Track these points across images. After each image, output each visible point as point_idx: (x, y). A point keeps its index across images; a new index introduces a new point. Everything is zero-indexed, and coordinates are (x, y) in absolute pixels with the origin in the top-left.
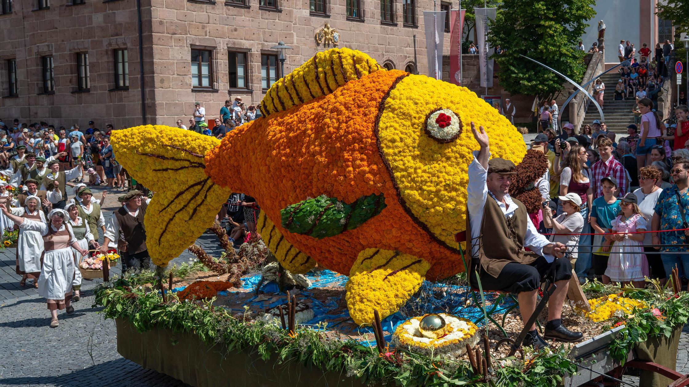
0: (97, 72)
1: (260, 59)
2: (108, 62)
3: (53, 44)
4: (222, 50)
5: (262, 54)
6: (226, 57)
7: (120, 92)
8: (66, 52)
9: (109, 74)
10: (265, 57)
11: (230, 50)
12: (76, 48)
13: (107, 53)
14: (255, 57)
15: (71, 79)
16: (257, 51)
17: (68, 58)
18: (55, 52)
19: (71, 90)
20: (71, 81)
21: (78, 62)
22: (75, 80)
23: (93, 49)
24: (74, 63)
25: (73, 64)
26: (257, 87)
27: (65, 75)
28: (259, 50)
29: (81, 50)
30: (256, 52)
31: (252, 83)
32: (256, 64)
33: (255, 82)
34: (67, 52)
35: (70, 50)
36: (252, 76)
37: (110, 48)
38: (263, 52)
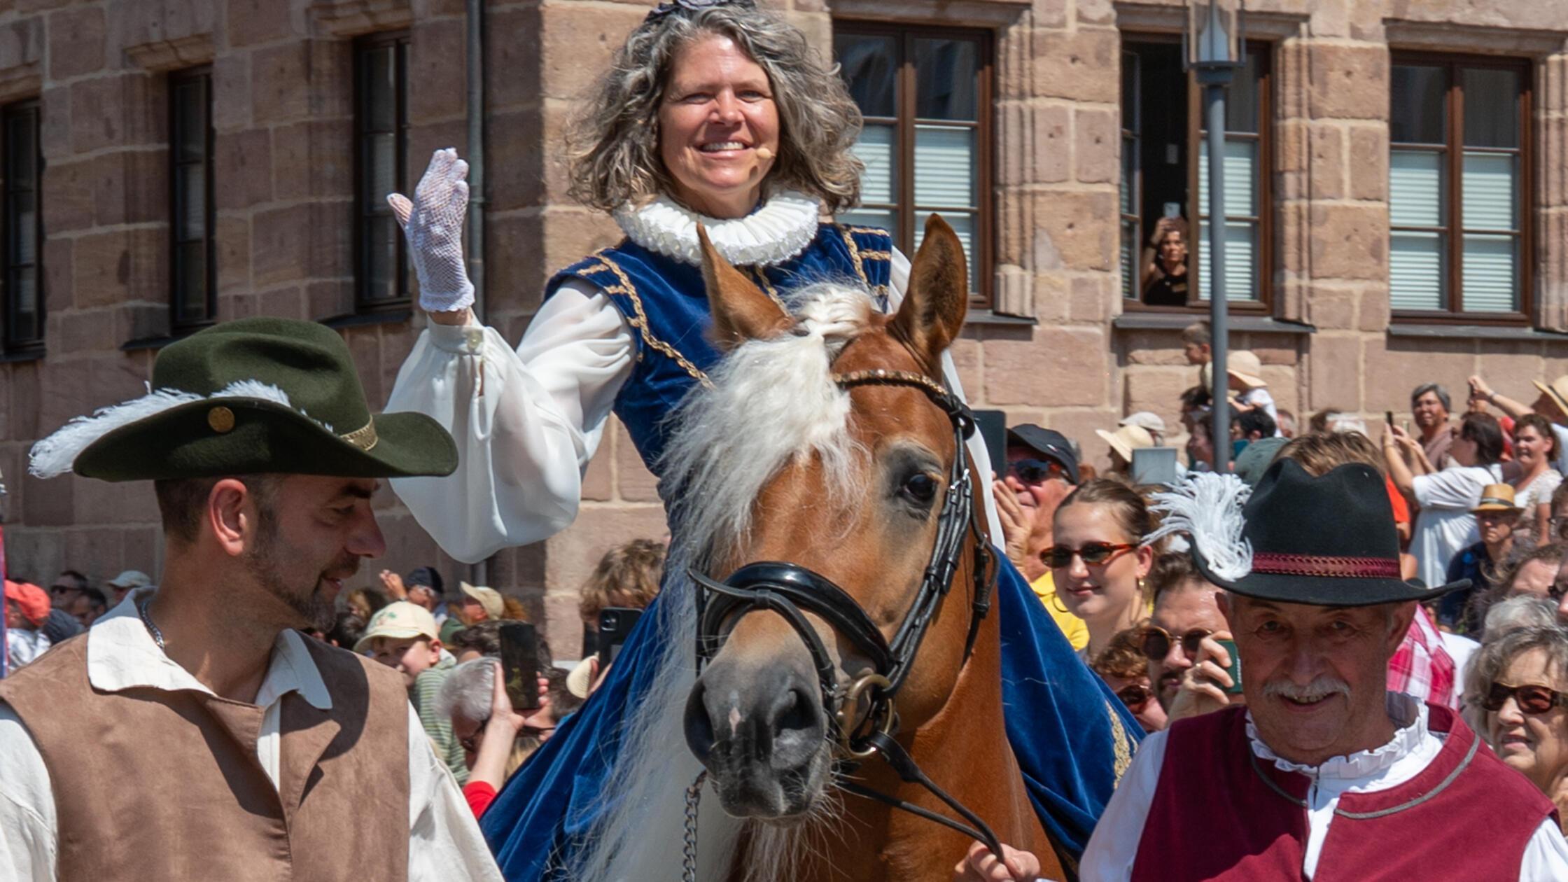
0: (253, 201)
1: (1380, 93)
2: (312, 129)
3: (46, 14)
4: (1072, 27)
5: (1402, 58)
6: (1109, 79)
7: (366, 338)
8: (104, 73)
9: (316, 210)
10: (1421, 74)
11: (1142, 23)
12: (155, 36)
13: (308, 70)
14: (1336, 76)
15: (126, 256)
16: (1356, 33)
17: (112, 110)
18: (55, 76)
19: (124, 332)
20: (124, 272)
21: (172, 140)
22: (149, 260)
23: (237, 43)
24: (150, 147)
25: (138, 148)
26: (1346, 298)
27: (97, 230)
28: (1373, 25)
29: (185, 55)
30: (1347, 43)
31: (1308, 267)
32: (1344, 126)
33: (1334, 259)
34: (112, 73)
35: (129, 56)
36: (1308, 218)
37: (331, 30)
38: (1404, 39)
